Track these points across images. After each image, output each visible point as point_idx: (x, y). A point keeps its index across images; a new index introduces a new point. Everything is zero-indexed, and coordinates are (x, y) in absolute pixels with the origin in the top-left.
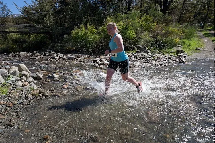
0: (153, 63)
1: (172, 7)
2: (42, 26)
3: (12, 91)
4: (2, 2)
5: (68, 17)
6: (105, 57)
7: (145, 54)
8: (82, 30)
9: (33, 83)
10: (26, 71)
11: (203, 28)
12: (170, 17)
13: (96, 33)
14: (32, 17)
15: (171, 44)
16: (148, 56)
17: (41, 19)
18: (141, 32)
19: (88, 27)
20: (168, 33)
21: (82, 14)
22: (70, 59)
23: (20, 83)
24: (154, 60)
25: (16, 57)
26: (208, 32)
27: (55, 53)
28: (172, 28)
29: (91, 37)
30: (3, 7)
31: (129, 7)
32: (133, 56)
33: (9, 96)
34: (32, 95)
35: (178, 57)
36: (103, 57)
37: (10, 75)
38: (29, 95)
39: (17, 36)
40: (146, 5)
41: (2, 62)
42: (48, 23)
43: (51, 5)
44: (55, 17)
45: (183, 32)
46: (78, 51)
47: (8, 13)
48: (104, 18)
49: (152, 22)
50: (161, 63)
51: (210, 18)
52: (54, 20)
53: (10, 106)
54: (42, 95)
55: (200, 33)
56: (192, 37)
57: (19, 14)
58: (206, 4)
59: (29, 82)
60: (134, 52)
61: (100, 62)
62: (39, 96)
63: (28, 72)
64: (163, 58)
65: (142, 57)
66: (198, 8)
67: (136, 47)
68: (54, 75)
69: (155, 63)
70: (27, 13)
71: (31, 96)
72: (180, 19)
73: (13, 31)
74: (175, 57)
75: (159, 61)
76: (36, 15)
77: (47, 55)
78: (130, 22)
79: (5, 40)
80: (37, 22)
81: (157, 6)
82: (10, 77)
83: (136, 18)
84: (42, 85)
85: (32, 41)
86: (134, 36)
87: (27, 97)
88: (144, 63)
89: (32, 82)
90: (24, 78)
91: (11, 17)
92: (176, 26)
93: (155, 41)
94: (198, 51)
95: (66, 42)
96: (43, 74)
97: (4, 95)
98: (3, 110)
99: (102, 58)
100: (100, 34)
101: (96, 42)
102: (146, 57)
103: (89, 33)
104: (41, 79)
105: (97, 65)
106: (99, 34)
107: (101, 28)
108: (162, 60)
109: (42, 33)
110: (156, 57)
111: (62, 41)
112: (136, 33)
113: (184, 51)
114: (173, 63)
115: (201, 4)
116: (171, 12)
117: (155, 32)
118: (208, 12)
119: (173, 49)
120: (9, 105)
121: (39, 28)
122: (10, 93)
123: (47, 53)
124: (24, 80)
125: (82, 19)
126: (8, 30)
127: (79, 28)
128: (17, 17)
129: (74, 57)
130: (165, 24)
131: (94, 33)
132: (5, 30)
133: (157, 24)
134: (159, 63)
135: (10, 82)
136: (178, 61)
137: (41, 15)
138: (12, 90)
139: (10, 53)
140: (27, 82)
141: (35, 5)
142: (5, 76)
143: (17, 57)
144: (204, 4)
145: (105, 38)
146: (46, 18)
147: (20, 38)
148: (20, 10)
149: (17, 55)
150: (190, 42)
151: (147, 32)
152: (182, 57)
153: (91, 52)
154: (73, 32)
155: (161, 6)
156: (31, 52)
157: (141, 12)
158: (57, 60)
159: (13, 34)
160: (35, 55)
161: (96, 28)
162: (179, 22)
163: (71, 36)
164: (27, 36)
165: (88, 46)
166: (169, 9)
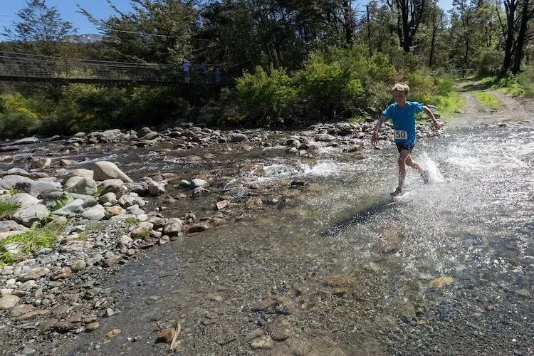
2: (164, 67)
3: (71, 236)
5: (227, 49)
6: (310, 132)
10: (119, 177)
13: (289, 83)
14: (136, 43)
19: (273, 71)
21: (258, 42)
22: (235, 140)
25: (91, 142)
26: (470, 83)
27: (200, 129)
29: (279, 92)
30: (45, 13)
33: (61, 252)
34: (133, 236)
36: (305, 133)
37: (66, 193)
39: (95, 90)
40: (377, 33)
41: (44, 161)
42: (179, 59)
43: (185, 20)
44: (197, 47)
45: (436, 83)
46: (254, 123)
47: (63, 31)
48: (304, 54)
52: (193, 53)
53: (62, 278)
54: (159, 233)
55: (460, 84)
56: (449, 91)
57: (99, 36)
58: (463, 39)
59: (127, 206)
60: (364, 120)
61: (299, 144)
62: (152, 235)
63: (125, 181)
67: (365, 110)
68: (193, 180)
71: (131, 240)
72: (431, 61)
73: (80, 77)
76: (146, 40)
77: (180, 133)
78: (352, 63)
80: (150, 56)
81: (395, 36)
82: (65, 198)
85: (137, 101)
86: (359, 89)
87: (119, 245)
89: (136, 203)
90: (111, 196)
91: (71, 40)
95: (226, 103)
96: (166, 181)
99: (304, 135)
101: (290, 104)
103: (276, 84)
105: (294, 149)
106: (296, 85)
107: (298, 74)
111: (215, 101)
112: (364, 85)
113: (440, 116)
116: (418, 47)
121: (155, 72)
122: (64, 242)
123: (179, 131)
124: (112, 202)
125: (259, 53)
126: (63, 75)
127: (253, 72)
128: (92, 42)
129: (245, 136)
131: (285, 85)
132: (56, 75)
133: (397, 68)
135: (65, 213)
137: (160, 40)
138: (70, 233)
141: (142, 16)
142: (51, 198)
143: (94, 143)
144: (461, 37)
145: (308, 94)
146: (172, 47)
147: (102, 94)
148: (99, 27)
149: (94, 139)
151: (381, 82)
153: (282, 123)
154: (240, 80)
155: (400, 36)
156: (136, 130)
157: (370, 46)
158: (204, 144)
159: (82, 86)
160: (147, 135)
161: (288, 73)
162: (430, 65)
163: (235, 89)
164: (124, 90)
165: (276, 110)
166: (413, 42)
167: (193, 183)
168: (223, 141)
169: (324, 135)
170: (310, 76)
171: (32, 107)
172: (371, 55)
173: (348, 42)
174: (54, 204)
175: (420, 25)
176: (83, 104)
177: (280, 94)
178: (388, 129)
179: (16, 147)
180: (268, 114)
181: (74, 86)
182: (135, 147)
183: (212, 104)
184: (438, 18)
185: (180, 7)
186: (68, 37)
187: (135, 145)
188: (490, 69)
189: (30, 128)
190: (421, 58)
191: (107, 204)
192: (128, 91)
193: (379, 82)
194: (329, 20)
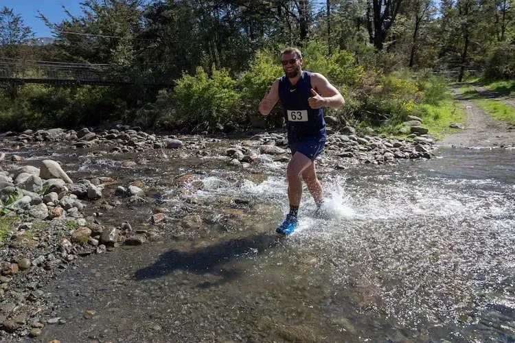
0: (362, 157)
1: (394, 33)
2: (107, 68)
3: (21, 233)
4: (10, 10)
5: (167, 49)
6: (255, 143)
7: (345, 137)
8: (199, 80)
9: (76, 209)
10: (61, 177)
11: (460, 81)
12: (392, 56)
13: (231, 86)
14: (83, 45)
15: (398, 113)
16: (351, 140)
19: (215, 72)
21: (200, 41)
22: (171, 146)
23: (43, 210)
24: (364, 150)
25: (37, 140)
26: (472, 88)
27: (135, 132)
28: (396, 78)
29: (220, 95)
30: (12, 20)
31: (303, 33)
33: (10, 247)
34: (73, 241)
35: (415, 144)
36: (248, 142)
37: (18, 188)
38: (65, 241)
39: (44, 90)
40: (338, 28)
42: (120, 60)
43: (129, 21)
44: (136, 48)
45: (421, 88)
46: (190, 129)
47: (24, 36)
48: (249, 53)
49: (354, 64)
50: (379, 157)
51: (473, 59)
52: (134, 54)
53: (11, 274)
54: (97, 241)
55: (456, 90)
56: (440, 99)
57: (51, 39)
58: (460, 31)
59: (66, 207)
61: (242, 156)
62: (90, 243)
63: (66, 182)
64: (384, 146)
65: (338, 143)
66: (446, 38)
68: (130, 187)
69: (367, 158)
70: (73, 38)
71: (70, 244)
72: (412, 59)
73: (33, 77)
74: (409, 144)
75: (374, 153)
76: (92, 41)
77: (116, 136)
78: (308, 63)
79: (13, 99)
80: (94, 57)
81: (363, 31)
82: (16, 194)
83: (318, 55)
84: (100, 214)
85: (79, 101)
87: (60, 249)
88: (342, 156)
89: (75, 205)
90: (54, 196)
91: (29, 44)
92: (405, 74)
93: (362, 107)
94: (454, 130)
95: (163, 106)
99: (247, 145)
100: (241, 90)
101: (232, 108)
102: (345, 143)
103: (217, 87)
104: (99, 197)
105: (236, 161)
106: (238, 88)
107: (243, 76)
108: (382, 151)
109: (105, 83)
110: (369, 143)
111: (152, 103)
113: (427, 130)
114: (405, 158)
115: (451, 29)
116: (394, 43)
117: (361, 87)
118: (466, 47)
119: (404, 126)
120: (9, 271)
122: (13, 238)
123: (115, 133)
124: (54, 202)
125: (200, 53)
126: (20, 76)
127: (193, 73)
128: (45, 44)
129: (181, 142)
130: (381, 70)
131: (227, 87)
132: (14, 76)
133: (366, 68)
134: (376, 158)
135: (16, 209)
136: (415, 152)
137: (104, 42)
138: (19, 230)
139: (21, 131)
140: (62, 206)
141: (90, 19)
142: (5, 192)
143: (40, 141)
144: (457, 29)
145: (253, 99)
146: (115, 48)
147: (50, 94)
148: (53, 30)
149: (40, 137)
150: (438, 110)
151: (344, 86)
152: (423, 144)
153: (221, 131)
154: (179, 82)
155: (370, 31)
156: (76, 130)
157: (329, 43)
158: (139, 148)
159: (34, 86)
160: (86, 136)
161: (231, 75)
162: (411, 65)
163: (173, 91)
164: (69, 90)
165: (215, 115)
166: (387, 38)
167: (129, 190)
168: (159, 147)
169: (271, 146)
170: (257, 78)
172: (330, 53)
173: (302, 39)
174: (7, 199)
175: (397, 17)
176: (33, 103)
177: (221, 98)
178: (355, 144)
180: (207, 119)
181: (28, 86)
182: (75, 147)
183: (150, 106)
184: (423, 7)
185: (125, 8)
186: (28, 41)
187: (75, 145)
188: (505, 70)
190: (399, 56)
191: (50, 203)
192: (71, 92)
193: (341, 85)
194: (279, 14)
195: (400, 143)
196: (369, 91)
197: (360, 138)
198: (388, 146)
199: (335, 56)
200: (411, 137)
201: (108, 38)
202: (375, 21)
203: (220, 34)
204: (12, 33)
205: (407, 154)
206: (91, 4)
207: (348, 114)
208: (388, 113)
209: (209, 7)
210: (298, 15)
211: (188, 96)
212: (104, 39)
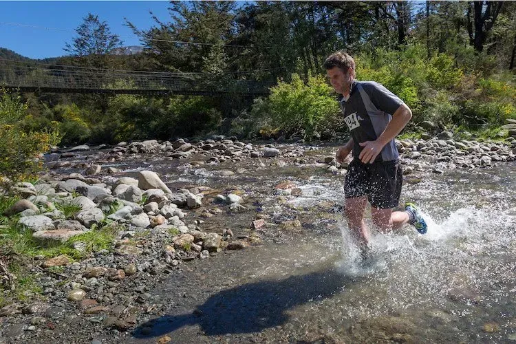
0: (460, 162)
1: (494, 34)
2: (199, 77)
3: (123, 241)
4: (95, 17)
5: (262, 56)
7: (442, 142)
8: (295, 87)
9: (177, 217)
10: (160, 187)
12: (492, 58)
14: (173, 53)
15: (496, 117)
16: (449, 145)
17: (195, 59)
18: (430, 91)
19: (310, 79)
20: (488, 93)
21: (294, 47)
22: (268, 155)
23: (143, 219)
24: (461, 155)
25: (132, 152)
27: (231, 141)
28: (495, 82)
29: (316, 103)
30: (98, 28)
31: (401, 36)
32: (415, 147)
33: (115, 254)
34: (176, 247)
35: (513, 147)
37: (117, 199)
38: (168, 247)
39: (135, 101)
40: (438, 30)
41: (96, 168)
42: (212, 68)
43: (220, 27)
46: (287, 137)
47: (112, 44)
49: (453, 67)
50: (476, 160)
53: (118, 279)
54: (200, 247)
57: (139, 48)
59: (168, 216)
60: (418, 136)
62: (193, 249)
63: (165, 192)
64: (481, 150)
65: (435, 148)
67: (420, 125)
68: (229, 196)
69: (464, 162)
70: (160, 45)
71: (174, 250)
72: (512, 62)
73: (123, 88)
74: (507, 147)
75: (471, 156)
76: (183, 50)
77: (212, 146)
79: (103, 111)
80: (185, 66)
81: (463, 33)
82: (117, 204)
83: (417, 58)
84: (201, 222)
85: (172, 112)
86: (414, 100)
87: (164, 254)
88: (439, 161)
89: (176, 214)
90: (154, 205)
91: (118, 53)
92: (505, 77)
93: (461, 111)
95: (259, 114)
96: (202, 194)
97: (102, 251)
98: (100, 290)
102: (443, 148)
103: (314, 94)
104: (199, 206)
105: (334, 168)
108: (479, 154)
109: (198, 93)
110: (466, 148)
111: (247, 112)
112: (420, 94)
114: (502, 161)
116: (494, 45)
117: (460, 91)
119: (502, 129)
120: (117, 277)
121: (190, 81)
122: (118, 246)
123: (211, 143)
124: (155, 212)
126: (110, 86)
127: (288, 80)
128: (133, 53)
129: (278, 150)
131: (324, 94)
132: (104, 87)
133: (465, 72)
134: (473, 162)
135: (117, 218)
136: (512, 155)
138: (123, 238)
139: (116, 143)
140: (163, 215)
141: (179, 25)
142: (106, 203)
143: (135, 153)
146: (207, 56)
147: (142, 105)
149: (134, 149)
151: (443, 90)
153: (318, 139)
154: (275, 90)
155: (470, 33)
156: (171, 141)
157: (428, 46)
158: (236, 158)
160: (182, 147)
162: (511, 68)
163: (268, 99)
164: (161, 100)
165: (312, 123)
166: (488, 39)
167: (229, 199)
168: (256, 156)
171: (84, 117)
172: (430, 56)
173: (400, 42)
174: (108, 209)
175: (499, 16)
176: (126, 114)
177: (317, 106)
178: (452, 149)
179: (73, 153)
180: (303, 127)
181: (119, 97)
182: (171, 158)
183: (245, 115)
185: (216, 13)
186: (115, 50)
187: (171, 156)
189: (82, 137)
190: (499, 58)
191: (151, 213)
192: (164, 102)
193: (440, 90)
194: (377, 17)
195: (498, 146)
196: (467, 95)
197: (457, 143)
198: (485, 150)
199: (435, 59)
200: (508, 140)
201: (199, 46)
202: (475, 22)
203: (315, 39)
204: (99, 41)
205: (504, 157)
206: (180, 9)
207: (446, 119)
208: (486, 117)
209: (303, 10)
210: (396, 17)
211: (285, 105)
212: (195, 46)
